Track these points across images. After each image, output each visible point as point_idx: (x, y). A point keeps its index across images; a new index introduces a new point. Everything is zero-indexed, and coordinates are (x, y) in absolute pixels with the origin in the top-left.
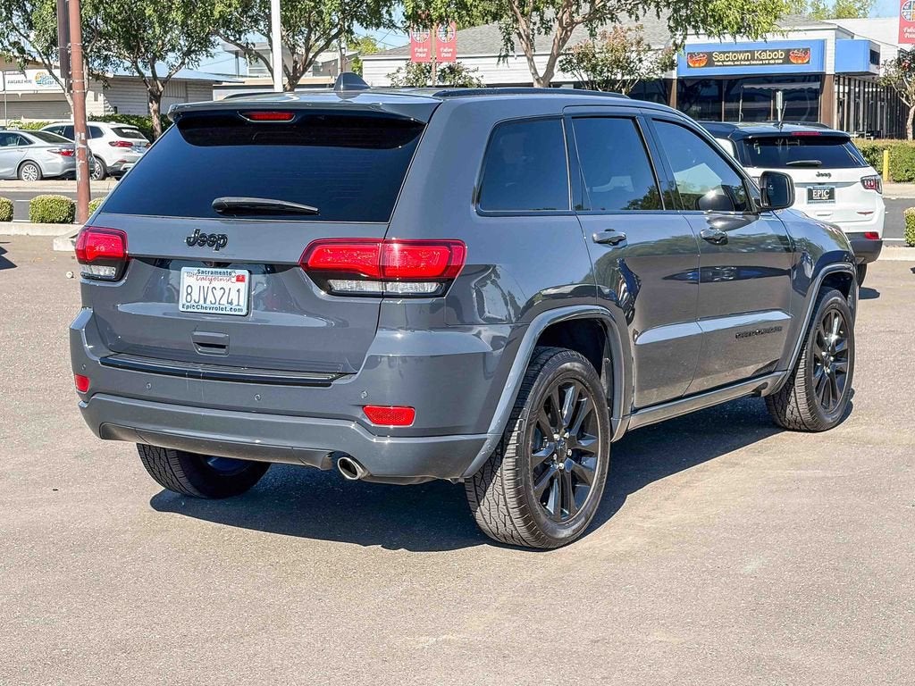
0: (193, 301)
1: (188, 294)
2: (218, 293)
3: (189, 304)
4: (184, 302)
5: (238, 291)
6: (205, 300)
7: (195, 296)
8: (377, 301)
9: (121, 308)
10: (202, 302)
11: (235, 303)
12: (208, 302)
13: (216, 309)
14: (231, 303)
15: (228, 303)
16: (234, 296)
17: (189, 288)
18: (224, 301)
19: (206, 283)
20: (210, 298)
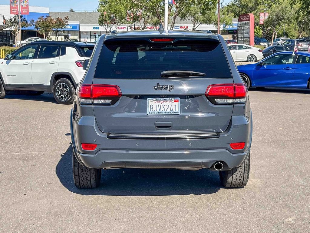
0: (154, 111)
1: (151, 108)
2: (166, 107)
3: (152, 112)
4: (150, 111)
5: (175, 105)
6: (160, 110)
7: (155, 109)
8: (232, 106)
9: (114, 116)
10: (158, 111)
11: (174, 110)
12: (161, 110)
13: (166, 113)
14: (172, 110)
15: (171, 110)
16: (173, 107)
17: (152, 106)
18: (169, 110)
19: (160, 104)
20: (162, 109)
